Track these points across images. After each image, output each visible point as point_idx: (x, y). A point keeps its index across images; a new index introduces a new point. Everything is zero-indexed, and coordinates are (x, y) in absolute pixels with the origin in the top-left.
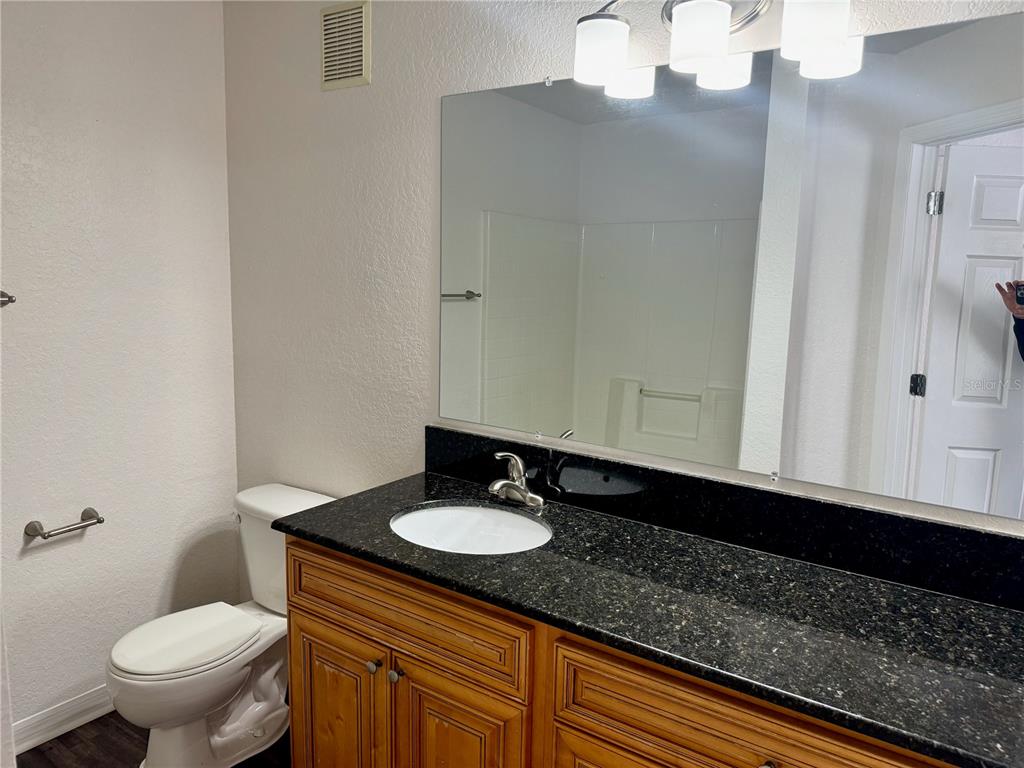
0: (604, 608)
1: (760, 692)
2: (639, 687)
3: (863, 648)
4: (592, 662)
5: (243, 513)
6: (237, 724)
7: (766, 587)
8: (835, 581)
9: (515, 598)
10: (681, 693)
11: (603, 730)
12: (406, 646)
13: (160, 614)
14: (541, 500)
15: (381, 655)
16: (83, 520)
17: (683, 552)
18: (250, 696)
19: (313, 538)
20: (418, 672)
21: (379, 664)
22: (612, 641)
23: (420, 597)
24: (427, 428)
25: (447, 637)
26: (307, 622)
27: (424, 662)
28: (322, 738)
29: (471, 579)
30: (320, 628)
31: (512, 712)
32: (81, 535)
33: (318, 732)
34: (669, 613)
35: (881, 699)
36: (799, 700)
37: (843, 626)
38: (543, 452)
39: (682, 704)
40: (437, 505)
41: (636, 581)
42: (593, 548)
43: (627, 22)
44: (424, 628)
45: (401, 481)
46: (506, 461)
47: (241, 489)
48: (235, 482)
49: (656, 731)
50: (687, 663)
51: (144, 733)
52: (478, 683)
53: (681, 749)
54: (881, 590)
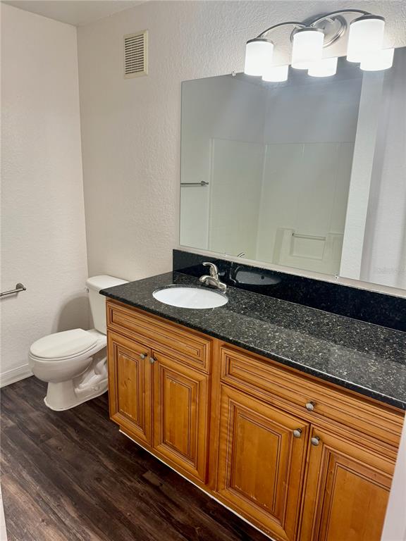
0: (244, 333)
1: (308, 371)
2: (256, 367)
3: (364, 356)
4: (236, 356)
5: (89, 288)
6: (87, 384)
7: (325, 328)
8: (361, 327)
9: (204, 327)
10: (275, 370)
11: (241, 386)
12: (158, 348)
13: (52, 333)
14: (225, 286)
15: (147, 351)
16: (17, 289)
17: (289, 311)
18: (93, 372)
19: (118, 298)
20: (163, 359)
21: (146, 355)
22: (245, 347)
23: (165, 326)
24: (174, 250)
25: (176, 344)
26: (115, 336)
27: (165, 354)
28: (122, 388)
29: (185, 318)
30: (121, 339)
31: (203, 378)
32: (16, 295)
33: (120, 386)
34: (274, 337)
35: (364, 376)
36: (325, 375)
37: (358, 346)
38: (229, 263)
39: (275, 375)
40: (176, 287)
41: (263, 323)
42: (245, 308)
43: (272, 42)
44: (165, 339)
45: (160, 275)
46: (209, 267)
47: (89, 277)
48: (86, 274)
49: (262, 387)
50: (277, 357)
51: (45, 385)
52: (188, 364)
53: (274, 395)
54: (382, 332)
